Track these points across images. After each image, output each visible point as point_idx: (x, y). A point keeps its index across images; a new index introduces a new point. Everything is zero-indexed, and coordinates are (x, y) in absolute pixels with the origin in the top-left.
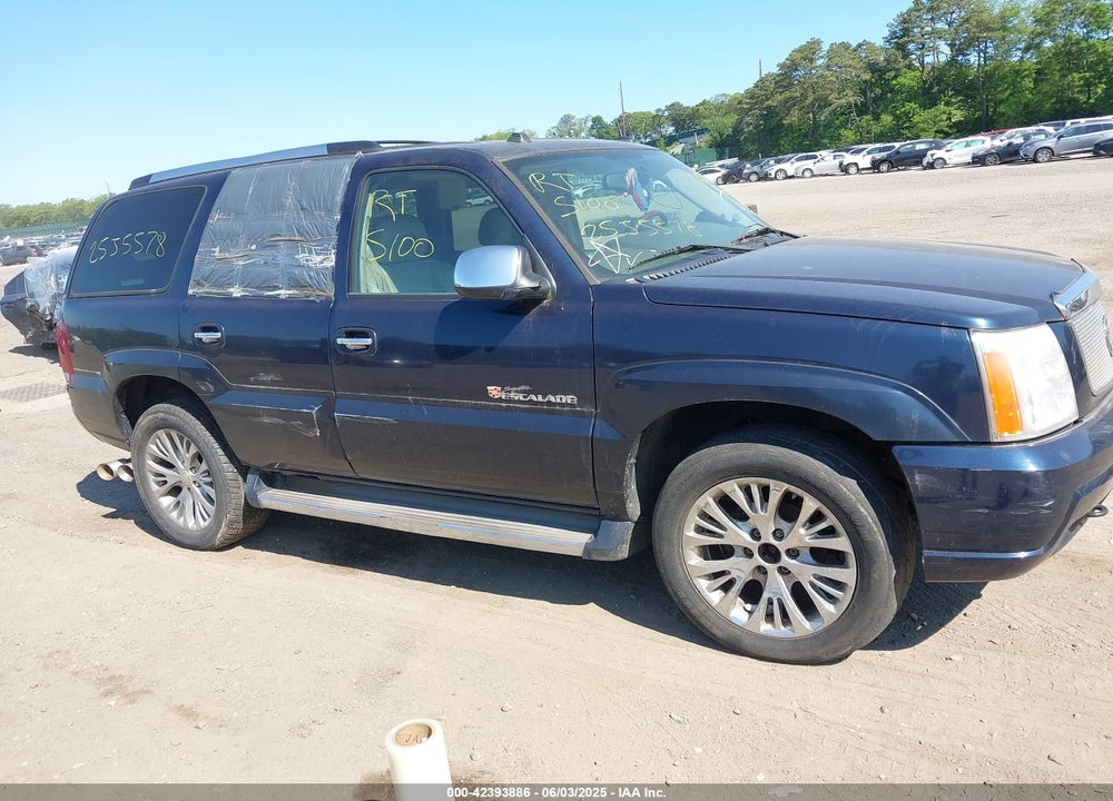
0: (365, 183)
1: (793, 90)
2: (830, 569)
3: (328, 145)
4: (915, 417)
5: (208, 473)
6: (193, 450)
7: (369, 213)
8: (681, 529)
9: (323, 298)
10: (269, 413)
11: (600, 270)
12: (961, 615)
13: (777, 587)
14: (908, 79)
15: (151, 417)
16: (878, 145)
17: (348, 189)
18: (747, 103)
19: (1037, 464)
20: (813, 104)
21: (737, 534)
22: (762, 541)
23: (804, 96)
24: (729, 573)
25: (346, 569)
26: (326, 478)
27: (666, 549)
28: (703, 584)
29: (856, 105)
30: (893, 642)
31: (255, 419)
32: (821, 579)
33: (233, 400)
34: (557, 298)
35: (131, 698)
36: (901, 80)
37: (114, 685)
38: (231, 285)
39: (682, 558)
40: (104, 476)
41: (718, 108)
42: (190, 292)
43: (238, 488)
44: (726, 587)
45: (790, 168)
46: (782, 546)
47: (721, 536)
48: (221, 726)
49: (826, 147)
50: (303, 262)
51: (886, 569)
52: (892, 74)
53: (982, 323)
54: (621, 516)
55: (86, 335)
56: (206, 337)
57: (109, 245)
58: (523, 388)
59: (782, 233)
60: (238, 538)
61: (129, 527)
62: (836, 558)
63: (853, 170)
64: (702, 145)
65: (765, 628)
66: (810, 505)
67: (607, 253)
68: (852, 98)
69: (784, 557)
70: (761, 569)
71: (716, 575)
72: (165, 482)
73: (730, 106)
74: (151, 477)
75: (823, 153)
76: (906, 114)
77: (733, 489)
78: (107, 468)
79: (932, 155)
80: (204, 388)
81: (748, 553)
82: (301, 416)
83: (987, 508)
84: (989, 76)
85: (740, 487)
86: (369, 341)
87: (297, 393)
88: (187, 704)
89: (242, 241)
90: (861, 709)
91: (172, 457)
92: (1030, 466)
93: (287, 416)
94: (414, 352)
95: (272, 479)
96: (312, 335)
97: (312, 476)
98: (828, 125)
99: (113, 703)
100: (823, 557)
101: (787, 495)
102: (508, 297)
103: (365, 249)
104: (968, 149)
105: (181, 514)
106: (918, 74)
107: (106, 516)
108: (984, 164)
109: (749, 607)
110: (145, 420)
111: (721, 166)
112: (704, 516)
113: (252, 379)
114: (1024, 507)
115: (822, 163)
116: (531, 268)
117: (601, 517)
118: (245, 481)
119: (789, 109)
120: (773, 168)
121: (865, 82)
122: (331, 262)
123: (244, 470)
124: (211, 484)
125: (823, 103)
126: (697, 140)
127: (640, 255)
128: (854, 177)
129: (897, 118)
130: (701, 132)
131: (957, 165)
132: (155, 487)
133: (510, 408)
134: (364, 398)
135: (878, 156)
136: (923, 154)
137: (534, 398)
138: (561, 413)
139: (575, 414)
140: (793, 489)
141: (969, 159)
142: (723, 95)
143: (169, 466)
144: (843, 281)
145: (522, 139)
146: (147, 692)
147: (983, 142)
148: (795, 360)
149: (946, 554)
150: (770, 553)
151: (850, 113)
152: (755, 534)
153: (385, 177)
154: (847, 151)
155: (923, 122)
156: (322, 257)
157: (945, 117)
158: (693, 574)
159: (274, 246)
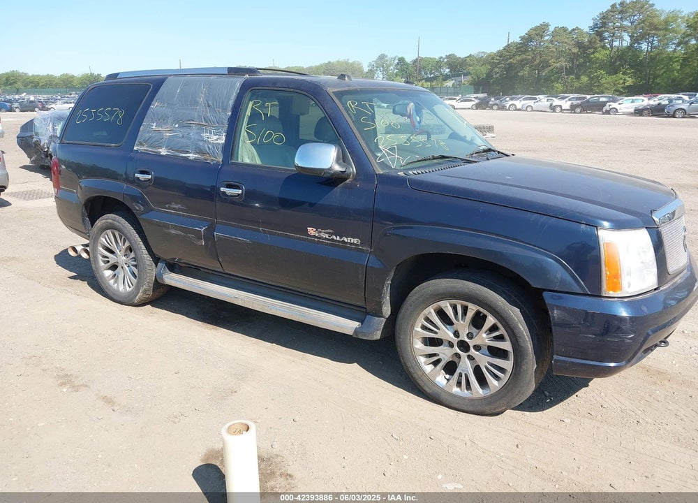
0: (248, 95)
1: (528, 54)
2: (498, 360)
3: (229, 68)
4: (559, 276)
5: (135, 259)
6: (127, 244)
7: (248, 113)
8: (413, 326)
9: (215, 162)
10: (176, 228)
11: (383, 165)
12: (574, 396)
13: (466, 366)
14: (601, 55)
15: (103, 221)
16: (576, 95)
17: (237, 97)
18: (497, 60)
19: (627, 312)
20: (539, 65)
21: (446, 333)
22: (460, 339)
23: (534, 59)
24: (438, 355)
25: (211, 326)
26: (205, 270)
27: (402, 337)
28: (422, 360)
29: (566, 68)
30: (531, 407)
31: (166, 231)
32: (492, 365)
33: (154, 217)
34: (355, 179)
35: (76, 388)
36: (597, 55)
37: (66, 380)
38: (160, 147)
39: (411, 343)
40: (72, 253)
41: (479, 60)
42: (135, 148)
43: (151, 271)
44: (436, 363)
45: (519, 104)
46: (471, 343)
47: (436, 333)
48: (127, 411)
49: (543, 93)
50: (205, 139)
51: (531, 364)
52: (592, 50)
53: (606, 224)
54: (378, 313)
55: (69, 165)
56: (142, 177)
57: (89, 113)
58: (329, 231)
59: (499, 152)
60: (148, 300)
61: (83, 286)
62: (502, 354)
63: (558, 109)
64: (466, 83)
65: (456, 390)
66: (491, 320)
67: (389, 155)
68: (563, 63)
69: (472, 350)
70: (457, 355)
71: (431, 356)
72: (108, 262)
73: (487, 60)
74: (100, 258)
75: (541, 97)
76: (597, 77)
77: (446, 306)
78: (74, 249)
79: (609, 106)
80: (138, 208)
81: (451, 345)
82: (194, 232)
83: (595, 335)
84: (652, 59)
85: (451, 305)
86: (240, 192)
87: (194, 218)
88: (109, 396)
89: (170, 120)
90: (505, 444)
91: (114, 247)
92: (624, 313)
93: (186, 231)
94: (267, 200)
95: (173, 267)
96: (206, 182)
97: (197, 268)
98: (547, 79)
99: (65, 390)
100: (495, 352)
101: (478, 313)
102: (326, 176)
103: (244, 134)
104: (633, 104)
105: (116, 282)
106: (608, 52)
107: (71, 278)
108: (641, 115)
109: (448, 376)
110: (100, 223)
111: (475, 98)
112: (427, 320)
113: (167, 206)
114: (615, 337)
115: (540, 103)
116: (342, 159)
117: (367, 313)
118: (156, 267)
119: (523, 66)
120: (508, 102)
121: (574, 53)
122: (222, 141)
123: (156, 260)
124: (135, 266)
125: (546, 64)
126: (463, 79)
127: (409, 158)
128: (558, 114)
129: (591, 79)
130: (466, 75)
131: (624, 114)
132: (102, 264)
133: (319, 242)
134: (233, 225)
135: (575, 102)
136: (604, 104)
137: (335, 238)
138: (350, 249)
139: (358, 250)
140: (482, 310)
141: (632, 110)
142: (483, 52)
143: (112, 252)
144: (528, 188)
145: (346, 78)
146: (86, 386)
147: (643, 101)
148: (492, 234)
149: (567, 359)
150: (464, 346)
151: (561, 73)
152: (456, 334)
153: (261, 92)
154: (556, 97)
155: (607, 83)
156: (217, 137)
157: (621, 82)
158: (417, 353)
159: (189, 126)
